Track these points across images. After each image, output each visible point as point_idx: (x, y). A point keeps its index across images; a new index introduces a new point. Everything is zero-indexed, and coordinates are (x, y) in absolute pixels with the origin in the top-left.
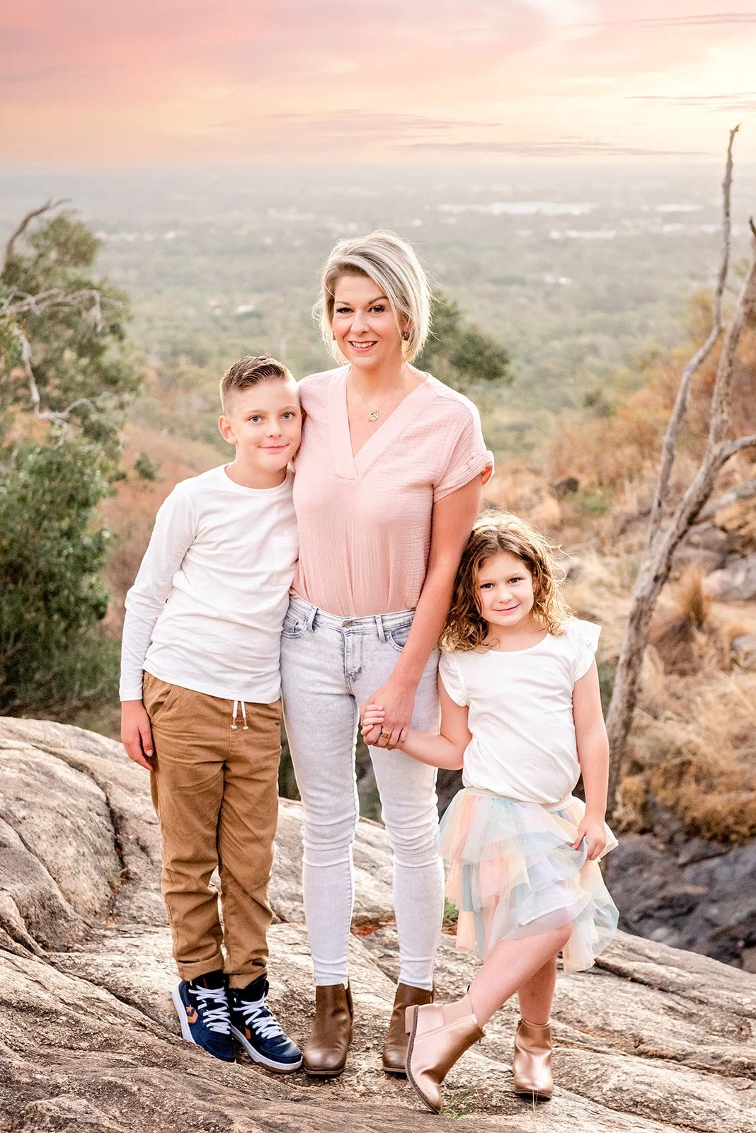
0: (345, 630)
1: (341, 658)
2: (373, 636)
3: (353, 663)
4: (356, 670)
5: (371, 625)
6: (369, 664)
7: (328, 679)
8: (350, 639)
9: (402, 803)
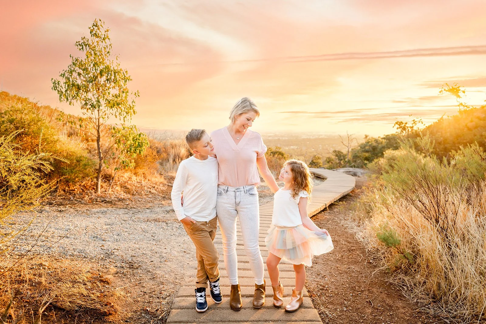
0: (236, 191)
1: (235, 199)
2: (243, 192)
3: (238, 200)
4: (239, 202)
5: (243, 189)
6: (242, 200)
7: (231, 206)
8: (238, 193)
9: (252, 241)
